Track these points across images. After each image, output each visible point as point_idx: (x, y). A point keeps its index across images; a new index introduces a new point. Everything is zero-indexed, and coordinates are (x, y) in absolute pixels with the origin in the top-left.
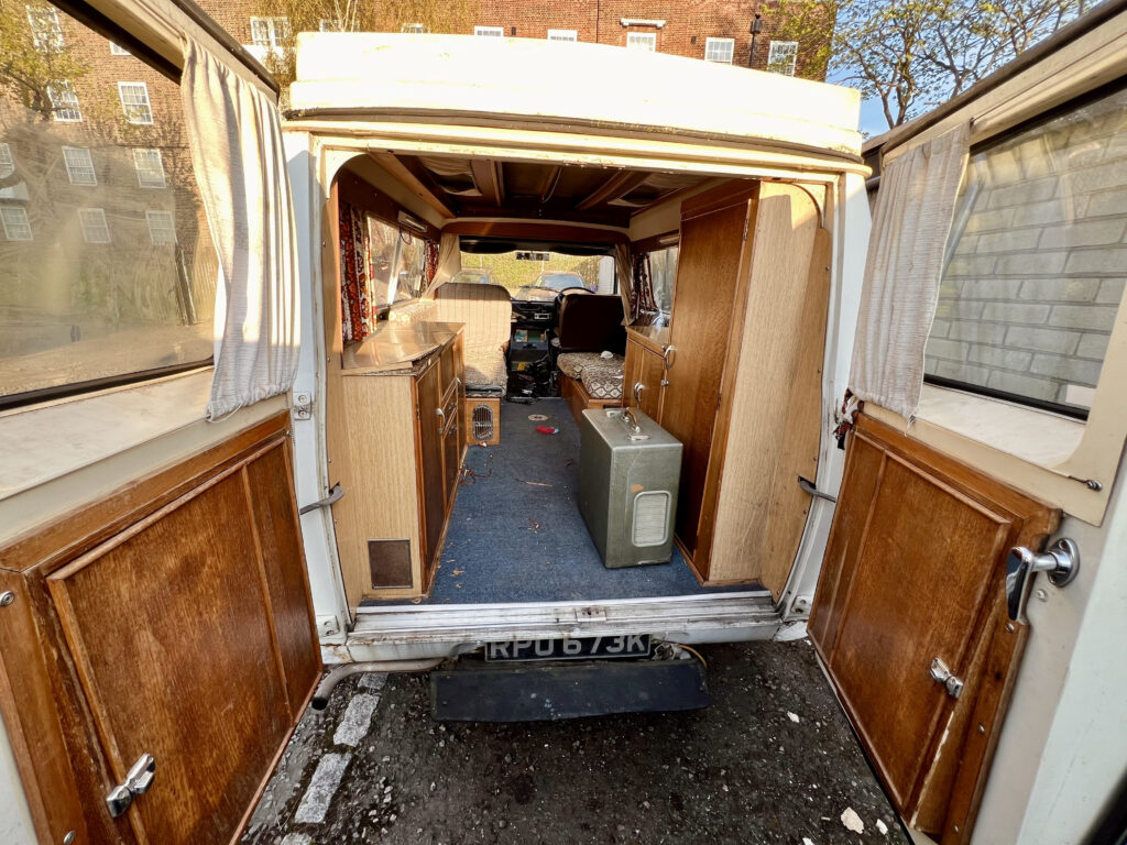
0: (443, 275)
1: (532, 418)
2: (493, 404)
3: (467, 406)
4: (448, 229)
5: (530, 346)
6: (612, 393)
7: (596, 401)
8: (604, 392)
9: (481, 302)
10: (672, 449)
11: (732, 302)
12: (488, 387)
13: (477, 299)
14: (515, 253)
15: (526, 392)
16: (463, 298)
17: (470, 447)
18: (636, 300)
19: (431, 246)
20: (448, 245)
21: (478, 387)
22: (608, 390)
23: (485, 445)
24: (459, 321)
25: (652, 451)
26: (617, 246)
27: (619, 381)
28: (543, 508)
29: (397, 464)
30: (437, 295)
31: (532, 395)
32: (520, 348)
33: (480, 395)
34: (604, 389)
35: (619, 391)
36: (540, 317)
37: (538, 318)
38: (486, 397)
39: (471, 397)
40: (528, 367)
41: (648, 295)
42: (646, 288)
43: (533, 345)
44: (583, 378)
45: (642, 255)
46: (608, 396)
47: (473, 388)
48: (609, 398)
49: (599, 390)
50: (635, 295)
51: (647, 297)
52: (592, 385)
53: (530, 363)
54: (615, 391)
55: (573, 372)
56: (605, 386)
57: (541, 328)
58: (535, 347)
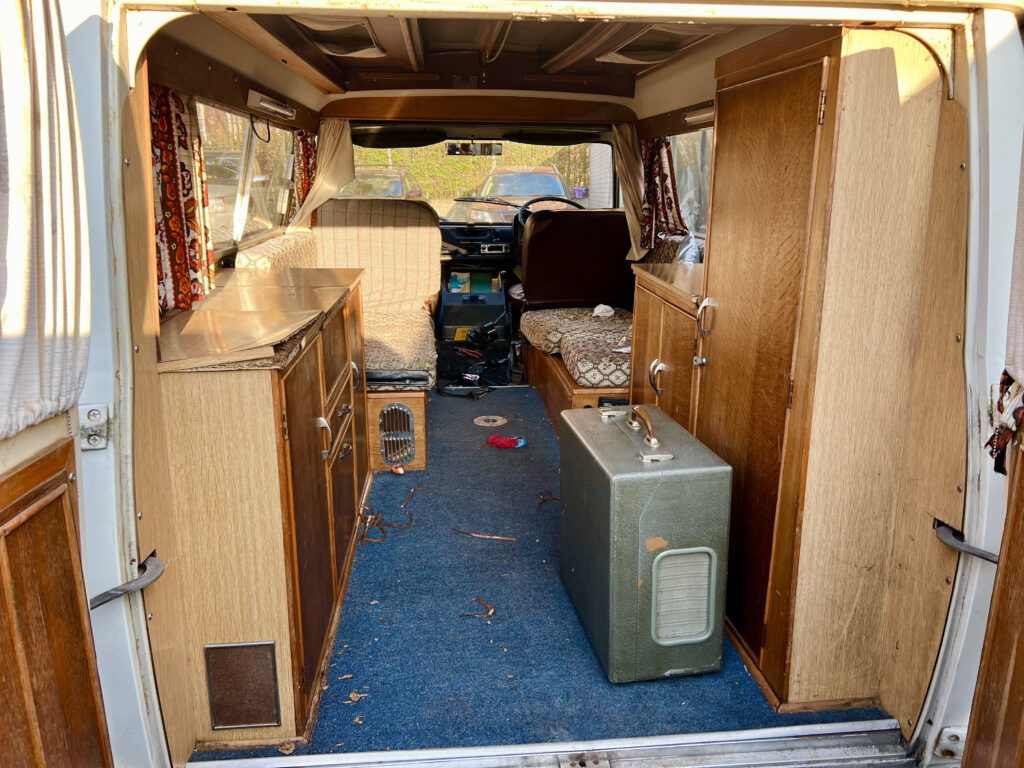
0: (325, 187)
1: (480, 421)
2: (412, 403)
3: (370, 404)
4: (331, 111)
5: (474, 298)
6: (612, 378)
7: (586, 391)
8: (599, 377)
9: (389, 232)
10: (712, 476)
11: (805, 227)
12: (405, 375)
13: (383, 225)
14: (443, 145)
15: (469, 377)
17: (375, 477)
18: (650, 218)
19: (304, 140)
20: (332, 136)
21: (387, 374)
22: (607, 371)
23: (401, 471)
24: (354, 265)
25: (680, 481)
26: (614, 128)
27: (625, 357)
28: (501, 579)
29: (252, 516)
30: (315, 220)
31: (480, 382)
32: (457, 304)
33: (391, 388)
34: (599, 371)
35: (625, 374)
36: (489, 249)
37: (486, 251)
38: (401, 391)
39: (376, 392)
40: (472, 334)
41: (671, 208)
42: (666, 196)
43: (480, 298)
44: (563, 352)
45: (658, 142)
46: (606, 383)
47: (379, 376)
48: (608, 387)
49: (591, 373)
50: (649, 209)
51: (668, 211)
52: (579, 364)
53: (475, 327)
54: (618, 373)
55: (547, 342)
56: (601, 367)
57: (493, 269)
58: (483, 301)
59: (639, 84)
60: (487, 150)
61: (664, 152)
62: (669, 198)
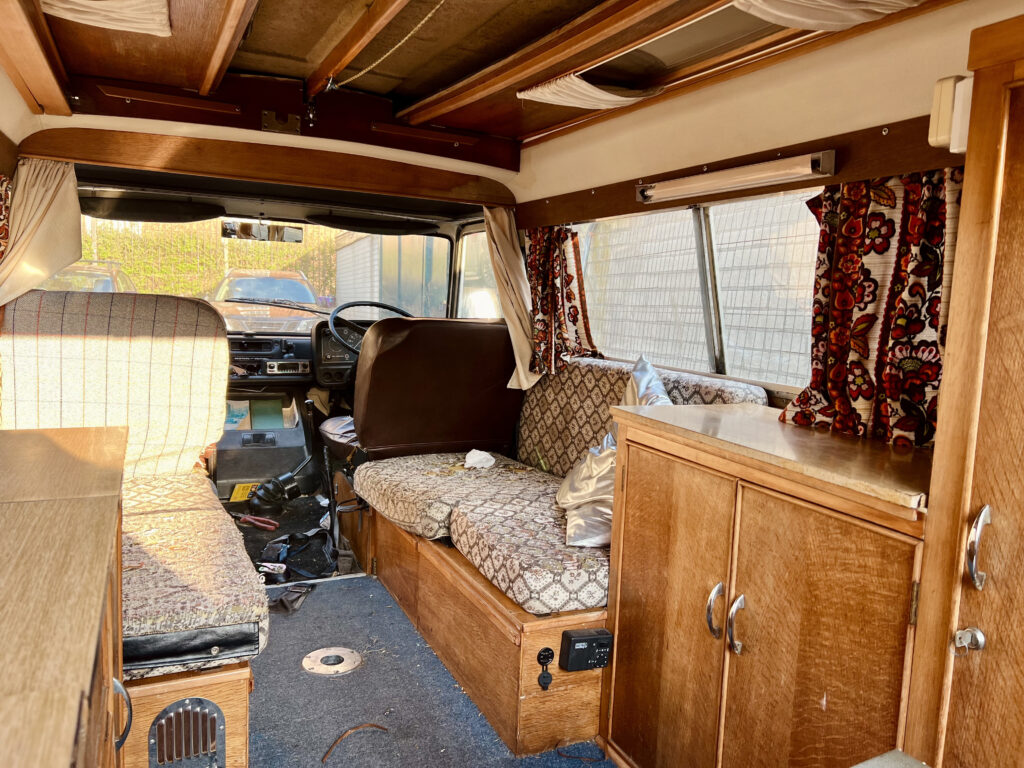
1: (313, 663)
2: (223, 693)
4: (42, 144)
5: (258, 437)
6: (583, 596)
7: (544, 624)
8: (563, 596)
9: (142, 345)
12: (209, 637)
13: (131, 335)
15: (269, 568)
16: (86, 332)
20: (40, 187)
22: (575, 586)
26: (486, 212)
31: (288, 576)
32: (236, 447)
33: (178, 669)
34: (563, 586)
35: (602, 587)
36: (281, 367)
37: (276, 371)
38: (200, 671)
39: (143, 681)
40: (261, 493)
41: (575, 321)
42: (567, 305)
43: (269, 436)
44: (455, 537)
45: (560, 230)
46: (573, 606)
47: (150, 647)
48: (576, 612)
49: (550, 591)
50: (543, 320)
51: (570, 324)
52: (527, 575)
53: (262, 480)
54: (592, 587)
55: (425, 521)
56: (566, 578)
57: (283, 394)
58: (273, 442)
59: (525, 154)
60: (275, 234)
61: (569, 245)
62: (575, 307)
